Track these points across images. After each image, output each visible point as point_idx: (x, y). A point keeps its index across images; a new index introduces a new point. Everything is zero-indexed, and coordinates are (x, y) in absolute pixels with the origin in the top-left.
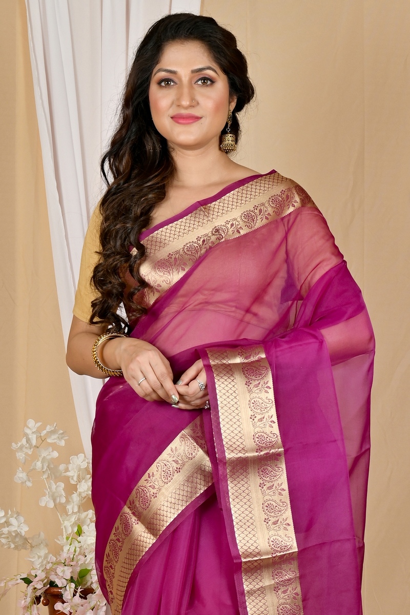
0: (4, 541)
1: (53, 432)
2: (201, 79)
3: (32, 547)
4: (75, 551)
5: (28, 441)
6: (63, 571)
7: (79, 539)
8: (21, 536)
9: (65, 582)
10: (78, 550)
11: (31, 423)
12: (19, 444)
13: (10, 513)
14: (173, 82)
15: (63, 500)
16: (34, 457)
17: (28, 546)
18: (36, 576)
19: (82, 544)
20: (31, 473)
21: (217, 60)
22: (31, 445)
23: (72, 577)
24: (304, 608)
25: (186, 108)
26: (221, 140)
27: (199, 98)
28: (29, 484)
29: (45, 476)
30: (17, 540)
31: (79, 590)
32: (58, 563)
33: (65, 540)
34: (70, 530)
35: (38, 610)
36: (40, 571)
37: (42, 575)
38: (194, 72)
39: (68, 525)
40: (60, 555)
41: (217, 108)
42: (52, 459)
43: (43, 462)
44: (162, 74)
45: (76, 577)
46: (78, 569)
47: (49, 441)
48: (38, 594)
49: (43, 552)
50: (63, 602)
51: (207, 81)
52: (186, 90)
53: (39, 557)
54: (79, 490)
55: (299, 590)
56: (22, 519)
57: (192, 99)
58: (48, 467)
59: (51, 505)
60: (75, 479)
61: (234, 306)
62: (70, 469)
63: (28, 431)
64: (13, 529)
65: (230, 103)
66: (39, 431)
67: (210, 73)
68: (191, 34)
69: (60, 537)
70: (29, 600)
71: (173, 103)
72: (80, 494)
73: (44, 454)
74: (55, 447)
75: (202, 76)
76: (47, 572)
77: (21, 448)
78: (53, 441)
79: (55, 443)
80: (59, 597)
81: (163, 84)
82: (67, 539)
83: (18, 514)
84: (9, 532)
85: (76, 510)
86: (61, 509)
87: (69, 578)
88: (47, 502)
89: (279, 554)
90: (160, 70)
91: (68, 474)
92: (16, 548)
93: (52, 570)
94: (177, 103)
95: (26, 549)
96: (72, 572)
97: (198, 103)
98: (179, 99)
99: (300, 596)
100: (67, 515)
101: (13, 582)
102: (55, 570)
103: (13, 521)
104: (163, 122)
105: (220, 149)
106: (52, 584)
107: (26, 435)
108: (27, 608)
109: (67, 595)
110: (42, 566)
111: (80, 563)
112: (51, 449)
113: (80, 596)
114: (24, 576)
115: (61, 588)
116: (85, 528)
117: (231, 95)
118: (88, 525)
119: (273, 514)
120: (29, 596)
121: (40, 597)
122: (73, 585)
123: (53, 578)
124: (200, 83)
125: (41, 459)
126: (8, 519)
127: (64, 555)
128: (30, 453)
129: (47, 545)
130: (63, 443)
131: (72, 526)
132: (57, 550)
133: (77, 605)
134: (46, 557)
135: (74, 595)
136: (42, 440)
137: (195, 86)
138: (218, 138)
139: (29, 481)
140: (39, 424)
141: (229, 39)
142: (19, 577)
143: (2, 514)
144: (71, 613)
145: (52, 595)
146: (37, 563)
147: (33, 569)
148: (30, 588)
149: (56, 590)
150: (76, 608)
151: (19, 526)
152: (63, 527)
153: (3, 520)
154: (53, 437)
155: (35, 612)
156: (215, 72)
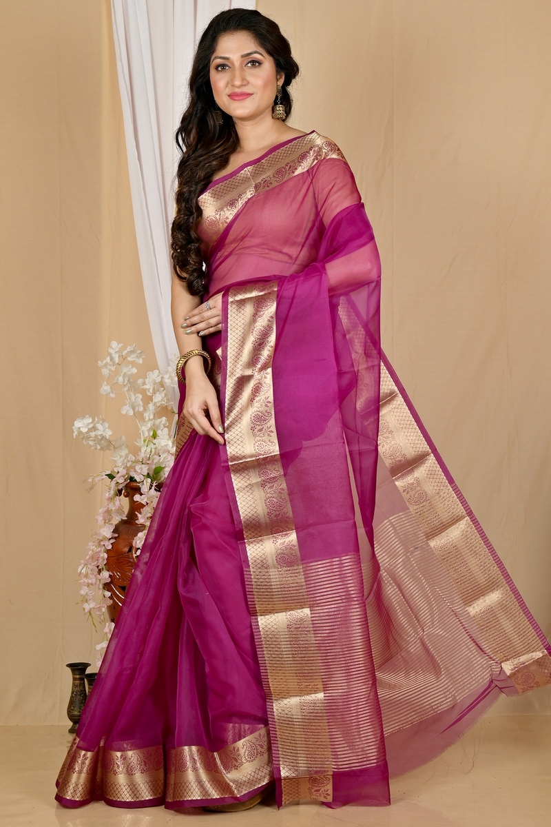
0: (91, 443)
1: (132, 352)
2: (250, 62)
3: (115, 448)
4: (151, 451)
5: (112, 359)
6: (141, 469)
7: (155, 441)
8: (106, 439)
9: (142, 478)
10: (153, 450)
11: (114, 344)
12: (104, 362)
13: (96, 419)
14: (228, 66)
15: (141, 409)
16: (117, 373)
17: (112, 448)
18: (118, 472)
19: (157, 445)
20: (114, 386)
21: (263, 45)
22: (114, 363)
23: (148, 474)
24: (291, 500)
25: (239, 87)
27: (249, 78)
28: (112, 395)
29: (126, 389)
30: (103, 442)
31: (154, 484)
32: (137, 462)
33: (142, 442)
34: (147, 434)
35: (120, 500)
36: (122, 469)
37: (123, 472)
38: (244, 56)
39: (145, 430)
40: (138, 455)
42: (132, 374)
43: (124, 377)
44: (219, 61)
45: (151, 473)
46: (154, 467)
47: (129, 359)
48: (120, 488)
49: (124, 452)
50: (141, 494)
51: (255, 63)
52: (237, 73)
53: (121, 456)
54: (154, 401)
55: (284, 486)
56: (106, 425)
57: (243, 79)
58: (128, 381)
59: (131, 413)
60: (151, 391)
62: (147, 383)
63: (112, 351)
64: (99, 433)
65: (277, 79)
66: (120, 351)
67: (257, 56)
68: (239, 25)
69: (138, 440)
70: (112, 492)
71: (228, 84)
72: (155, 404)
73: (125, 370)
74: (134, 364)
75: (251, 60)
76: (128, 469)
77: (106, 365)
78: (133, 360)
80: (138, 490)
81: (220, 69)
82: (145, 441)
83: (104, 420)
84: (96, 436)
85: (152, 417)
86: (139, 416)
87: (146, 474)
88: (127, 410)
89: (262, 457)
91: (146, 387)
92: (102, 449)
93: (132, 467)
95: (110, 450)
96: (148, 469)
97: (248, 83)
98: (232, 79)
99: (285, 491)
100: (144, 421)
101: (100, 478)
102: (134, 468)
103: (99, 426)
106: (132, 479)
107: (110, 354)
108: (111, 499)
109: (144, 488)
110: (123, 464)
111: (155, 461)
112: (131, 366)
113: (155, 489)
114: (108, 472)
115: (139, 482)
116: (159, 432)
117: (278, 73)
118: (162, 430)
119: (258, 423)
120: (112, 489)
121: (122, 490)
122: (149, 480)
123: (133, 474)
124: (249, 65)
125: (122, 374)
126: (95, 425)
127: (142, 455)
128: (113, 369)
129: (127, 447)
130: (141, 361)
131: (149, 431)
132: (136, 451)
133: (152, 497)
134: (127, 456)
135: (150, 489)
136: (123, 358)
137: (245, 68)
139: (113, 393)
140: (121, 345)
142: (104, 474)
143: (90, 420)
144: (147, 504)
145: (131, 488)
146: (119, 462)
147: (116, 466)
148: (113, 483)
149: (135, 484)
150: (152, 499)
151: (104, 430)
152: (141, 431)
153: (91, 426)
154: (133, 356)
155: (117, 503)
156: (262, 55)
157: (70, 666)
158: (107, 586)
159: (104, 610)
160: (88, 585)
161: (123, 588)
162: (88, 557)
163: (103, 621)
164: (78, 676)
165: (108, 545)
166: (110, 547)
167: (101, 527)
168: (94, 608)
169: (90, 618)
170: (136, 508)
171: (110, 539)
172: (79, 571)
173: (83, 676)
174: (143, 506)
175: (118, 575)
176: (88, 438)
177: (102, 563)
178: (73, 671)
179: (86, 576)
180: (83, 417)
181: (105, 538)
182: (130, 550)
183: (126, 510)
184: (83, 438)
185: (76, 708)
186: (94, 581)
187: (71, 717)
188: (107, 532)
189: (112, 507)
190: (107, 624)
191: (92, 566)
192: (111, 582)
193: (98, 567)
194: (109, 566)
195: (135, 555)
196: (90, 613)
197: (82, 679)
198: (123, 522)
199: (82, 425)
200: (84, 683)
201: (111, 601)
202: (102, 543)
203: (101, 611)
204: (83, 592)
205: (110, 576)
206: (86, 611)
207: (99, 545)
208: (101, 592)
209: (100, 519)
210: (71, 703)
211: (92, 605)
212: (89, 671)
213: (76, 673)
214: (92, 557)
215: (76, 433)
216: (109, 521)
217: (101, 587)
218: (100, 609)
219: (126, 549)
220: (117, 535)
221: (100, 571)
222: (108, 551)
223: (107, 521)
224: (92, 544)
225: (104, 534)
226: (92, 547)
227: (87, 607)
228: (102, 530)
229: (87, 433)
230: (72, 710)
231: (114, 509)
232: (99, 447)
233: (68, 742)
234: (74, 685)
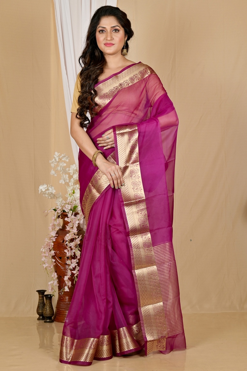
0: (46, 196)
1: (64, 157)
2: (114, 30)
3: (57, 198)
4: (72, 199)
5: (55, 160)
6: (68, 207)
7: (74, 195)
8: (53, 194)
9: (68, 210)
10: (73, 199)
11: (56, 153)
12: (52, 161)
13: (49, 186)
14: (104, 31)
15: (68, 181)
16: (57, 166)
17: (55, 197)
18: (58, 208)
19: (75, 197)
20: (56, 171)
21: (120, 23)
22: (56, 161)
23: (71, 209)
24: (148, 219)
25: (109, 41)
26: (122, 51)
27: (114, 37)
28: (56, 175)
29: (61, 172)
30: (51, 195)
31: (74, 213)
32: (66, 204)
33: (68, 195)
34: (70, 192)
35: (59, 220)
37: (60, 208)
38: (112, 27)
39: (70, 190)
40: (67, 201)
41: (120, 41)
42: (64, 166)
43: (60, 168)
44: (100, 29)
45: (72, 209)
46: (73, 206)
47: (63, 160)
48: (59, 215)
49: (61, 200)
50: (68, 218)
51: (117, 30)
52: (109, 34)
53: (59, 201)
54: (73, 177)
55: (146, 213)
56: (53, 188)
57: (111, 37)
58: (62, 169)
59: (64, 183)
60: (72, 173)
61: (127, 112)
62: (70, 170)
63: (55, 156)
64: (50, 191)
65: (125, 38)
66: (59, 156)
67: (118, 28)
68: (110, 14)
69: (67, 194)
70: (56, 217)
71: (104, 39)
72: (74, 179)
73: (61, 164)
74: (65, 162)
76: (62, 207)
77: (53, 162)
79: (65, 160)
80: (66, 216)
81: (101, 32)
82: (69, 195)
83: (52, 186)
84: (49, 193)
85: (72, 184)
86: (67, 184)
87: (70, 209)
88: (62, 182)
89: (138, 200)
90: (99, 27)
91: (70, 172)
92: (51, 198)
93: (64, 206)
94: (106, 39)
95: (54, 199)
96: (71, 207)
97: (113, 39)
98: (107, 37)
99: (147, 215)
100: (69, 186)
101: (50, 211)
102: (65, 206)
103: (50, 188)
104: (101, 45)
105: (122, 54)
106: (64, 211)
107: (54, 158)
108: (55, 220)
109: (69, 215)
110: (60, 205)
111: (74, 203)
112: (63, 163)
113: (74, 215)
114: (54, 208)
115: (67, 213)
116: (76, 191)
117: (125, 35)
118: (77, 190)
119: (136, 186)
120: (56, 215)
122: (71, 212)
123: (64, 209)
124: (114, 31)
125: (60, 166)
126: (48, 188)
127: (68, 201)
128: (56, 164)
129: (62, 197)
130: (68, 160)
131: (71, 190)
132: (66, 199)
133: (73, 219)
134: (62, 201)
135: (72, 215)
136: (60, 159)
137: (112, 32)
138: (121, 50)
139: (56, 174)
140: (59, 154)
141: (124, 15)
142: (52, 209)
143: (46, 186)
144: (71, 222)
145: (64, 215)
146: (59, 204)
147: (57, 206)
148: (56, 213)
149: (65, 213)
150: (72, 220)
151: (52, 190)
152: (68, 191)
153: (46, 188)
154: (64, 158)
155: (58, 221)
156: (119, 27)
157: (38, 291)
158: (53, 257)
159: (52, 267)
160: (45, 257)
161: (60, 258)
162: (45, 245)
163: (52, 272)
164: (41, 296)
165: (54, 240)
166: (55, 240)
167: (51, 232)
168: (47, 266)
169: (46, 270)
170: (66, 223)
171: (55, 237)
172: (41, 251)
173: (43, 296)
174: (69, 223)
175: (58, 252)
176: (45, 194)
177: (51, 247)
178: (39, 293)
179: (44, 253)
180: (43, 185)
181: (52, 236)
182: (63, 242)
183: (62, 224)
184: (43, 194)
185: (40, 309)
186: (47, 255)
187: (38, 313)
188: (53, 234)
189: (56, 223)
190: (53, 273)
191: (47, 248)
192: (55, 255)
193: (49, 249)
194: (54, 248)
195: (65, 244)
196: (46, 269)
197: (43, 297)
198: (60, 229)
199: (42, 188)
200: (44, 299)
201: (55, 264)
202: (51, 239)
203: (51, 268)
204: (43, 260)
205: (55, 253)
206: (44, 268)
207: (50, 239)
208: (51, 259)
209: (50, 228)
210: (38, 307)
211: (47, 265)
212: (46, 293)
213: (40, 294)
214: (47, 245)
215: (40, 191)
216: (54, 229)
217: (51, 257)
218: (50, 267)
219: (62, 241)
220: (57, 235)
221: (50, 251)
222: (54, 242)
223: (53, 229)
224: (47, 239)
225: (52, 234)
226: (47, 240)
227: (45, 266)
228: (51, 233)
229: (45, 191)
230: (39, 310)
231: (56, 224)
232: (50, 197)
233: (37, 324)
234: (39, 299)
